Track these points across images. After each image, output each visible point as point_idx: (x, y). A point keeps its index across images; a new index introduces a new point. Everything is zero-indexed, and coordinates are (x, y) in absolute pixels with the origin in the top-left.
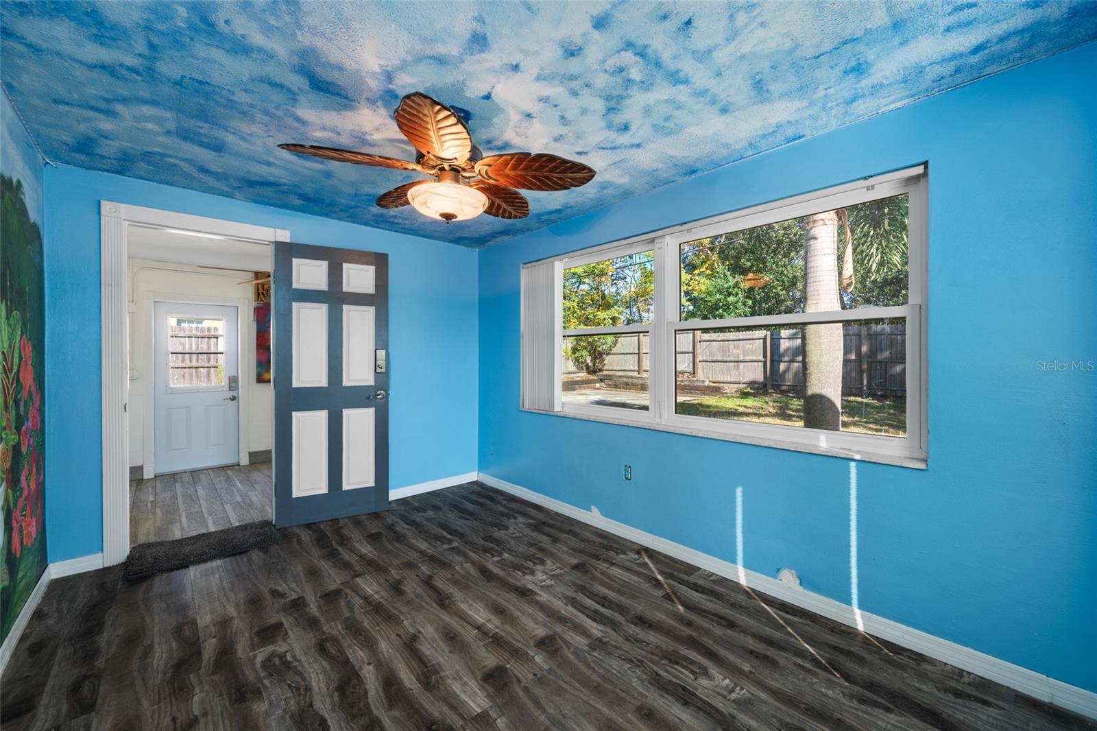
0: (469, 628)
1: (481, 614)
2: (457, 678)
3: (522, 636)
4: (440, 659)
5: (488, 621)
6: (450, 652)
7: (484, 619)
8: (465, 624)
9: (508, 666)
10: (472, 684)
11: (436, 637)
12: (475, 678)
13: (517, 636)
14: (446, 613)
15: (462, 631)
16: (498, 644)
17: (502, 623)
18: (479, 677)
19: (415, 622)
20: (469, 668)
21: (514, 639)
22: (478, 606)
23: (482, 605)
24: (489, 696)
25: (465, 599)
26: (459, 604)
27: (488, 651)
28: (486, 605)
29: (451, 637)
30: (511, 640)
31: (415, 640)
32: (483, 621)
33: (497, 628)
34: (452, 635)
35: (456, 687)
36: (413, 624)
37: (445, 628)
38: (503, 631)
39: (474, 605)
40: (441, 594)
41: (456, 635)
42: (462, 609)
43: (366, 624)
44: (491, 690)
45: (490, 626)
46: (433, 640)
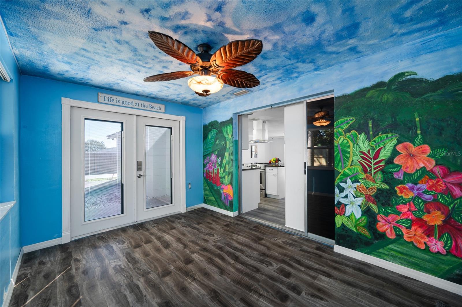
0: (199, 279)
1: (193, 287)
2: (201, 261)
3: (176, 276)
4: (209, 266)
5: (190, 283)
6: (206, 269)
7: (192, 284)
8: (201, 281)
9: (184, 265)
10: (196, 260)
11: (212, 274)
12: (195, 261)
13: (177, 276)
14: (212, 287)
15: (202, 277)
16: (187, 272)
17: (183, 282)
18: (194, 261)
19: (225, 281)
20: (198, 264)
21: (179, 275)
22: (195, 292)
23: (193, 293)
24: (191, 257)
25: (203, 298)
26: (206, 293)
27: (191, 269)
28: (190, 293)
29: (206, 274)
30: (181, 274)
31: (221, 272)
32: (192, 283)
33: (186, 280)
34: (206, 275)
35: (201, 259)
36: (225, 280)
37: (210, 278)
38: (184, 279)
39: (197, 293)
40: (218, 300)
41: (204, 275)
42: (204, 290)
43: (248, 279)
44: (191, 258)
45: (189, 281)
46: (213, 273)
